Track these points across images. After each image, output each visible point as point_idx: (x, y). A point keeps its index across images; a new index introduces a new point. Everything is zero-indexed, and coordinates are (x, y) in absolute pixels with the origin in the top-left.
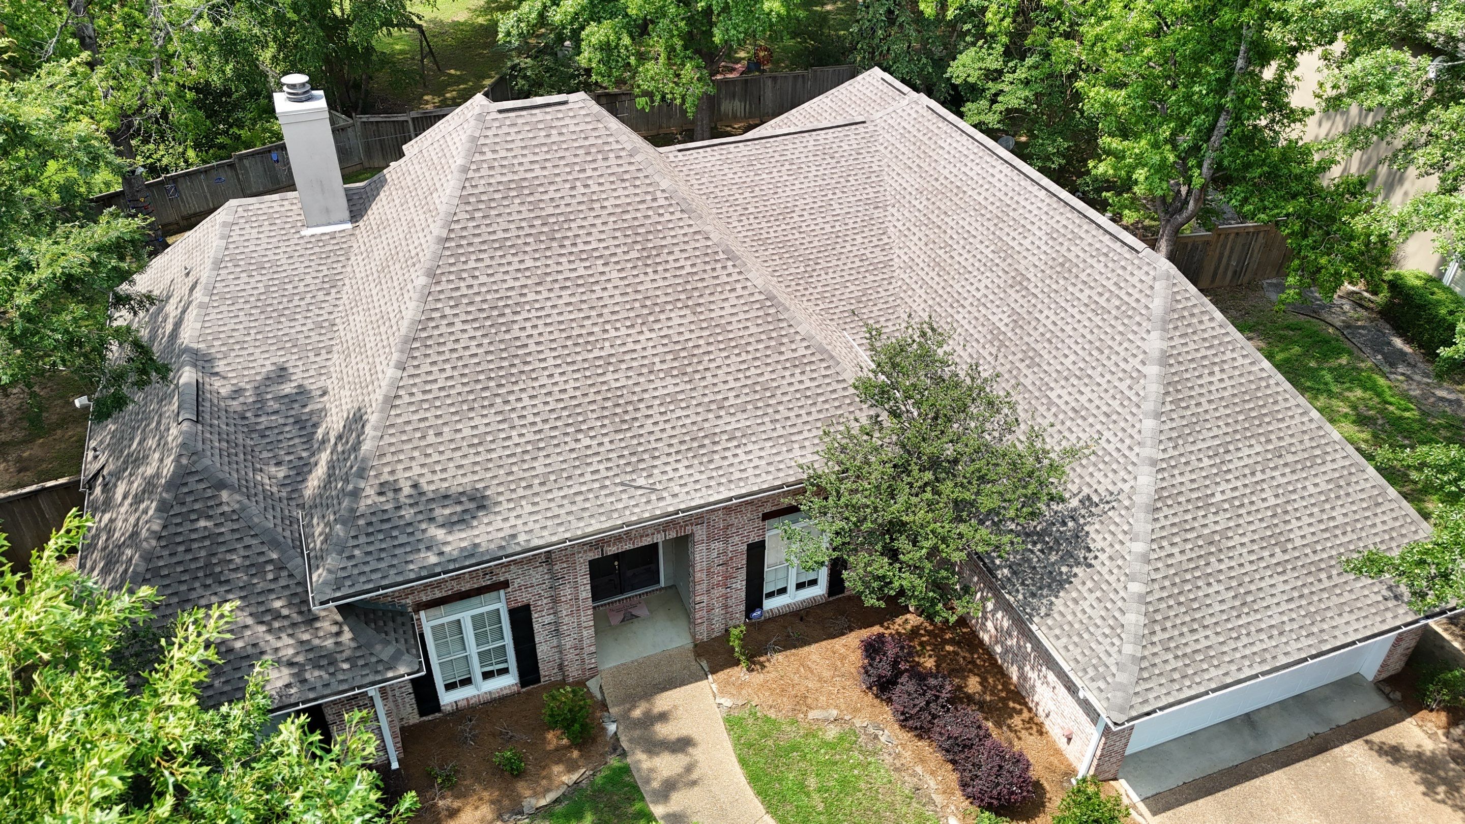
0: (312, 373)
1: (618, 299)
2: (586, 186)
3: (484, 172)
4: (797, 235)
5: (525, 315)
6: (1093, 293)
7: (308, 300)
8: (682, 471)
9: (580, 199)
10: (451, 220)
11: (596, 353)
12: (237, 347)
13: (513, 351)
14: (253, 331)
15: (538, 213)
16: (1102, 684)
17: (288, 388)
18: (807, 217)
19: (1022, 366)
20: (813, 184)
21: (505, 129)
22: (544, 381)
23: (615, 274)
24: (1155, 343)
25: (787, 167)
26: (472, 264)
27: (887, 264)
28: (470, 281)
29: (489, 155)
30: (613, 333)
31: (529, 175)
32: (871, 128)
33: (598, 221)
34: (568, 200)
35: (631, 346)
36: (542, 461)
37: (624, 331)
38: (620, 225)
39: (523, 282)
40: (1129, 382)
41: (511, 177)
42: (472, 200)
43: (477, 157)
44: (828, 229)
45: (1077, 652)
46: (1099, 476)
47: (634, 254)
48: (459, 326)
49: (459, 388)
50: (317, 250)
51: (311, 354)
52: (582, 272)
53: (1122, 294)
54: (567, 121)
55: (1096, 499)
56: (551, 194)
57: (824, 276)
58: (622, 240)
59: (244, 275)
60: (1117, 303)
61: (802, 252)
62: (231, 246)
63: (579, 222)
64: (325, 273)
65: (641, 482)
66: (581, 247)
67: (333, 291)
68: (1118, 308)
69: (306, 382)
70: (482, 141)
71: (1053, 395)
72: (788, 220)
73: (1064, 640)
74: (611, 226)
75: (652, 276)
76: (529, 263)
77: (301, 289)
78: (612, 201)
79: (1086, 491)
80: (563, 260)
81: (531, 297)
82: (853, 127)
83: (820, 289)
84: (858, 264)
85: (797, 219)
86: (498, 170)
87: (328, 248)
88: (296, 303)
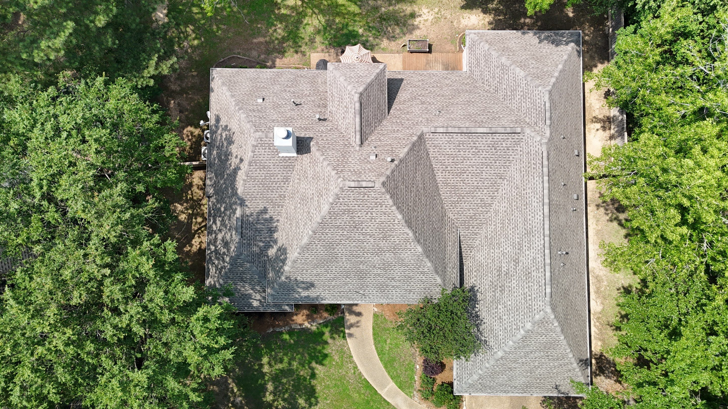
0: (276, 214)
1: (371, 247)
2: (372, 214)
3: (338, 205)
4: (462, 184)
5: (340, 247)
6: (528, 293)
7: (278, 185)
8: (374, 292)
9: (368, 217)
10: (324, 218)
11: (359, 259)
12: (254, 199)
13: (333, 255)
14: (259, 194)
15: (353, 219)
16: (459, 383)
17: (267, 216)
18: (470, 177)
19: (499, 288)
20: (480, 161)
21: (349, 193)
22: (340, 264)
23: (372, 240)
24: (529, 326)
25: (474, 150)
26: (327, 231)
27: (490, 205)
28: (325, 235)
29: (341, 200)
30: (366, 255)
31: (353, 208)
32: (521, 137)
33: (372, 225)
34: (364, 217)
35: (370, 259)
36: (334, 282)
37: (370, 255)
38: (379, 227)
39: (342, 238)
40: (515, 327)
41: (347, 208)
42: (332, 213)
43: (337, 200)
44: (475, 184)
45: (459, 372)
46: (493, 340)
47: (381, 236)
48: (319, 246)
49: (315, 262)
50: (283, 164)
51: (277, 207)
52: (362, 238)
53: (534, 303)
54: (372, 193)
55: (488, 344)
56: (359, 215)
57: (463, 204)
58: (378, 231)
59: (258, 170)
60: (531, 303)
61: (460, 192)
62: (255, 156)
63: (366, 224)
64: (285, 175)
65: (361, 292)
66: (364, 231)
67: (287, 183)
68: (530, 305)
69: (274, 217)
70: (340, 196)
71: (499, 307)
72: (461, 176)
73: (458, 366)
74: (376, 227)
75: (384, 242)
76: (345, 233)
77: (276, 180)
78: (379, 220)
79: (487, 339)
80: (357, 234)
81: (343, 242)
82: (513, 135)
83: (459, 209)
84: (479, 202)
85: (465, 176)
86: (343, 205)
87: (288, 164)
88: (274, 185)
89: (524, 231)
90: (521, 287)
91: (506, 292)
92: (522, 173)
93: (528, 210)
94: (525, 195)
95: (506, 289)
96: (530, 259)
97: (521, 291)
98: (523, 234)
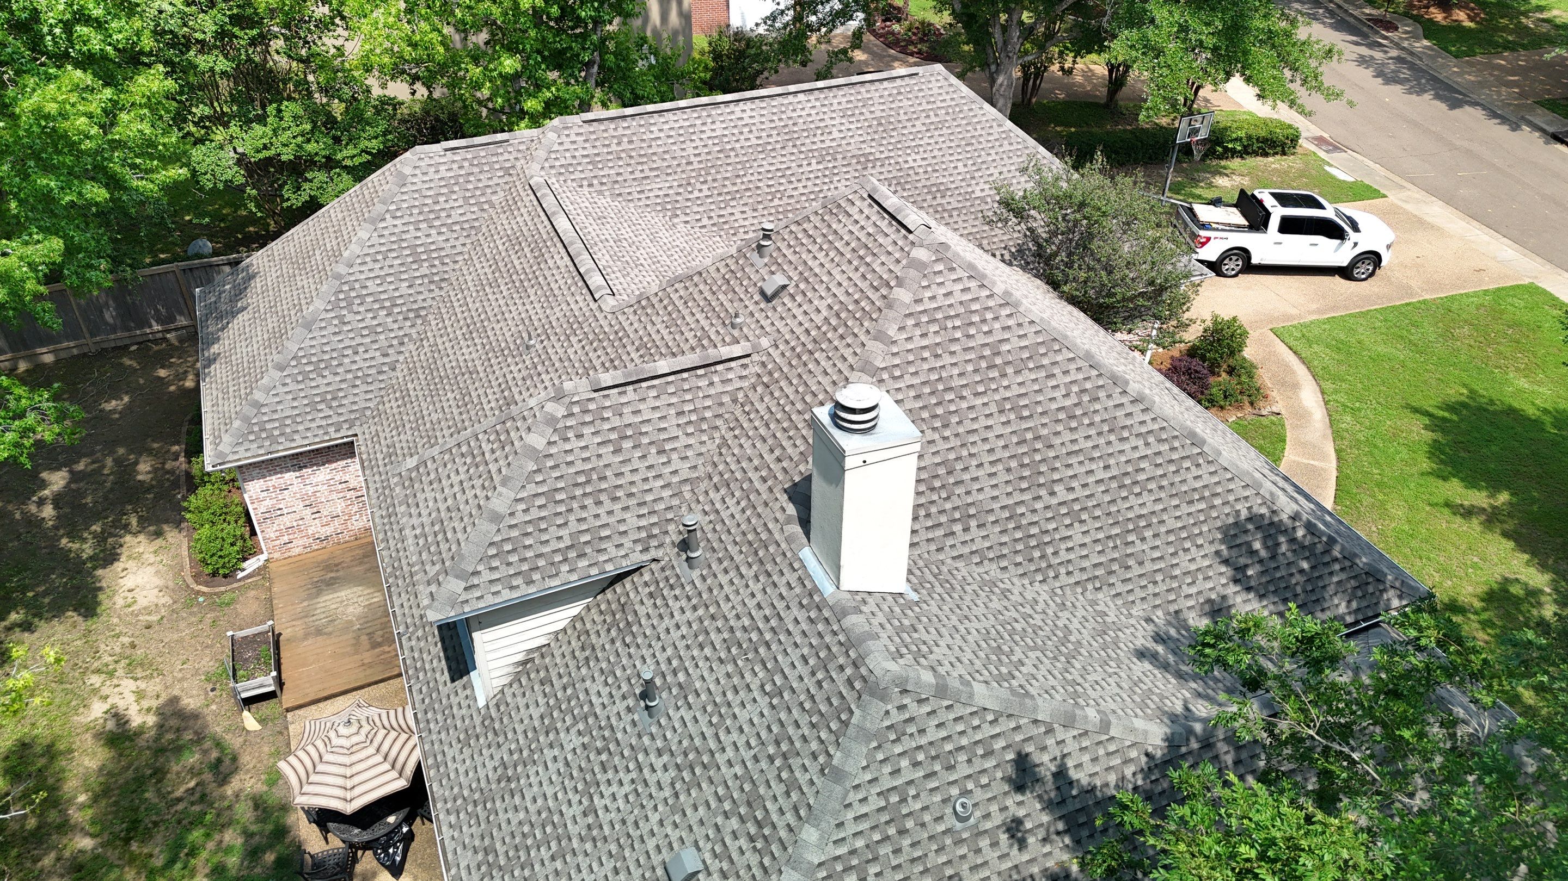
6: (922, 120)
53: (939, 104)
89: (789, 149)
90: (918, 142)
91: (941, 180)
92: (647, 173)
93: (738, 145)
94: (703, 157)
95: (933, 181)
96: (848, 126)
97: (926, 140)
98: (795, 151)
